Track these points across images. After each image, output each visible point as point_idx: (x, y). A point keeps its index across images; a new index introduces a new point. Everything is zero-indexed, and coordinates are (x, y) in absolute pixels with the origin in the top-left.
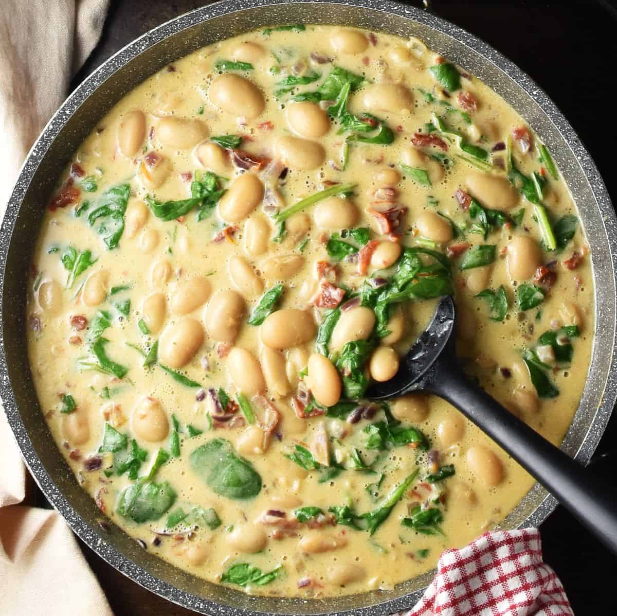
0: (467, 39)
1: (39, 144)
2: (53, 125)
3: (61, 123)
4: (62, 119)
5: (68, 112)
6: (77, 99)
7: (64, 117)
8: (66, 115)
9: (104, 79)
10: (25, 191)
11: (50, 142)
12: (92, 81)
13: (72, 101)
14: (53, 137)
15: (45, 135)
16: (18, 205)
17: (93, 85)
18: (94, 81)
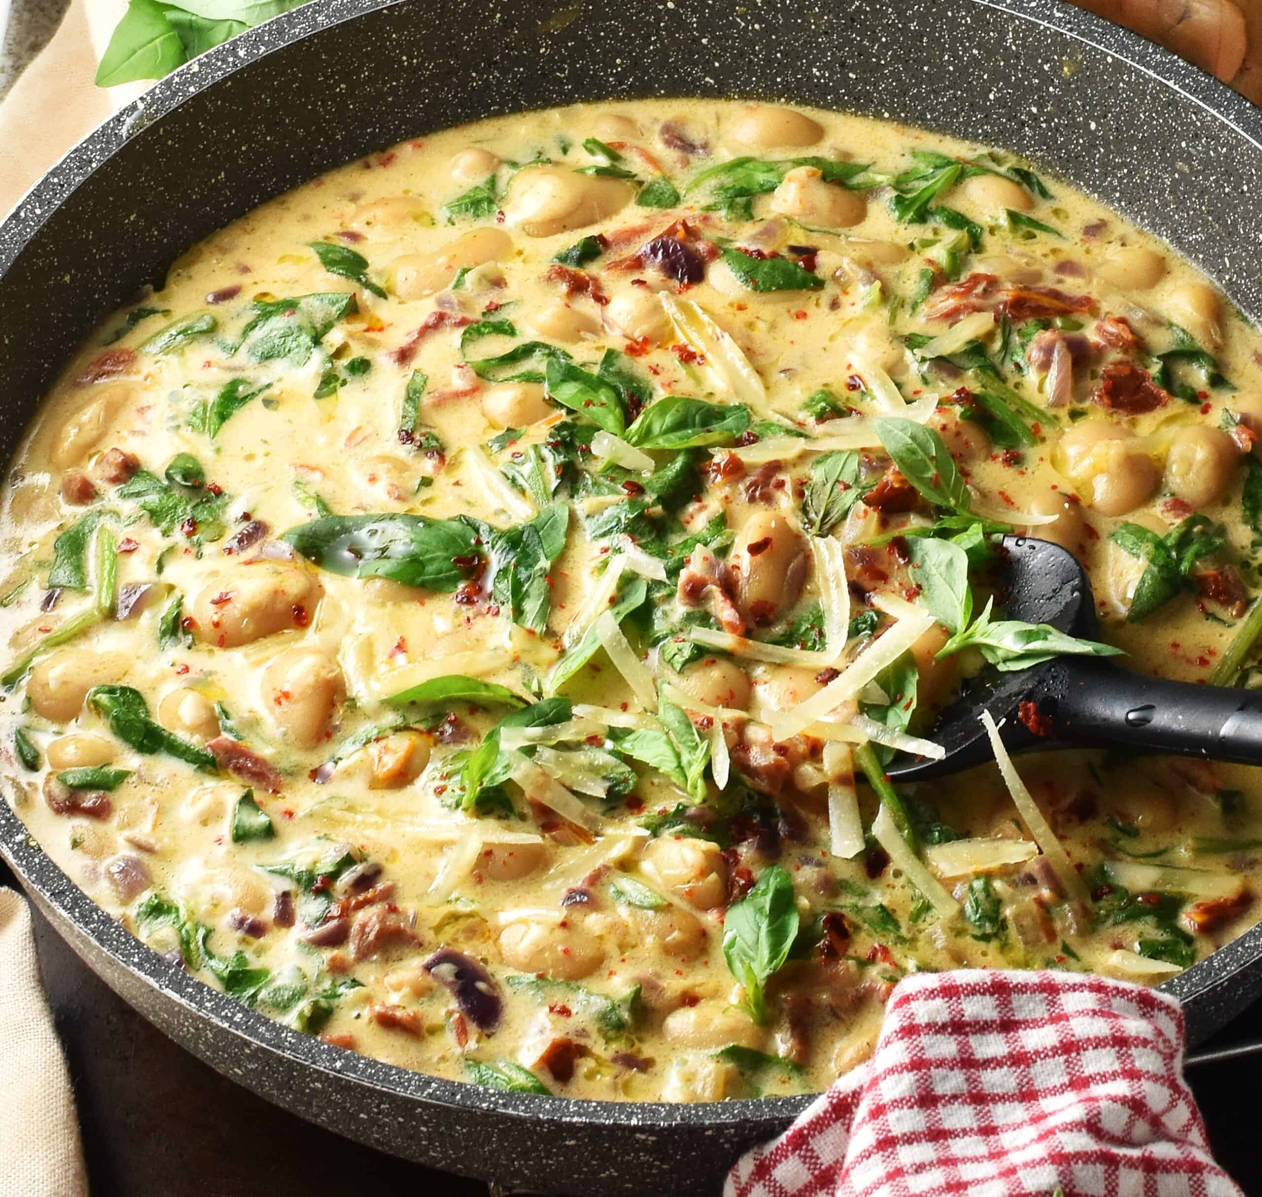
0: (1185, 76)
1: (157, 91)
2: (201, 65)
3: (220, 69)
4: (224, 61)
5: (242, 53)
6: (270, 34)
7: (231, 59)
8: (236, 56)
9: (342, 16)
10: (94, 165)
11: (184, 96)
12: (315, 12)
13: (257, 35)
14: (192, 89)
15: (177, 79)
16: (70, 185)
17: (314, 19)
18: (319, 12)
